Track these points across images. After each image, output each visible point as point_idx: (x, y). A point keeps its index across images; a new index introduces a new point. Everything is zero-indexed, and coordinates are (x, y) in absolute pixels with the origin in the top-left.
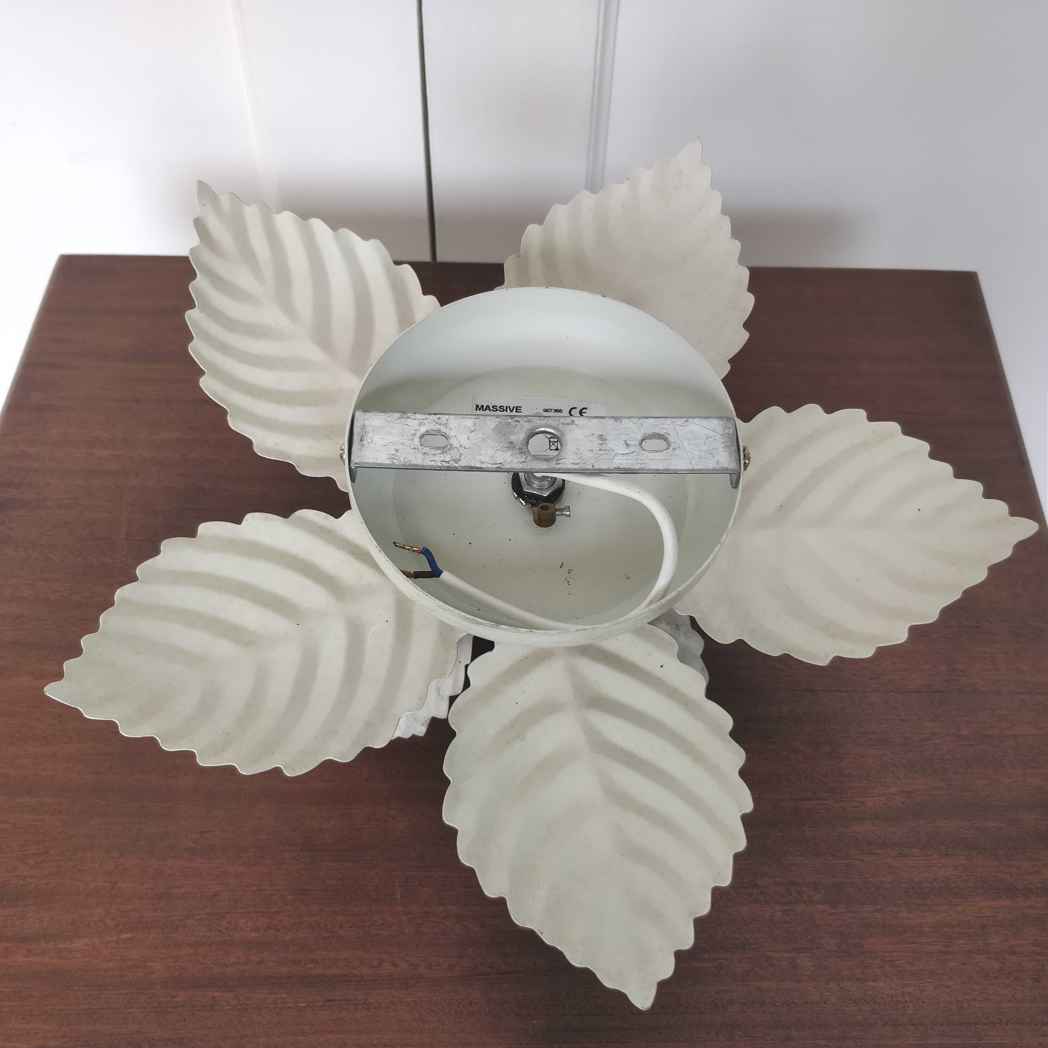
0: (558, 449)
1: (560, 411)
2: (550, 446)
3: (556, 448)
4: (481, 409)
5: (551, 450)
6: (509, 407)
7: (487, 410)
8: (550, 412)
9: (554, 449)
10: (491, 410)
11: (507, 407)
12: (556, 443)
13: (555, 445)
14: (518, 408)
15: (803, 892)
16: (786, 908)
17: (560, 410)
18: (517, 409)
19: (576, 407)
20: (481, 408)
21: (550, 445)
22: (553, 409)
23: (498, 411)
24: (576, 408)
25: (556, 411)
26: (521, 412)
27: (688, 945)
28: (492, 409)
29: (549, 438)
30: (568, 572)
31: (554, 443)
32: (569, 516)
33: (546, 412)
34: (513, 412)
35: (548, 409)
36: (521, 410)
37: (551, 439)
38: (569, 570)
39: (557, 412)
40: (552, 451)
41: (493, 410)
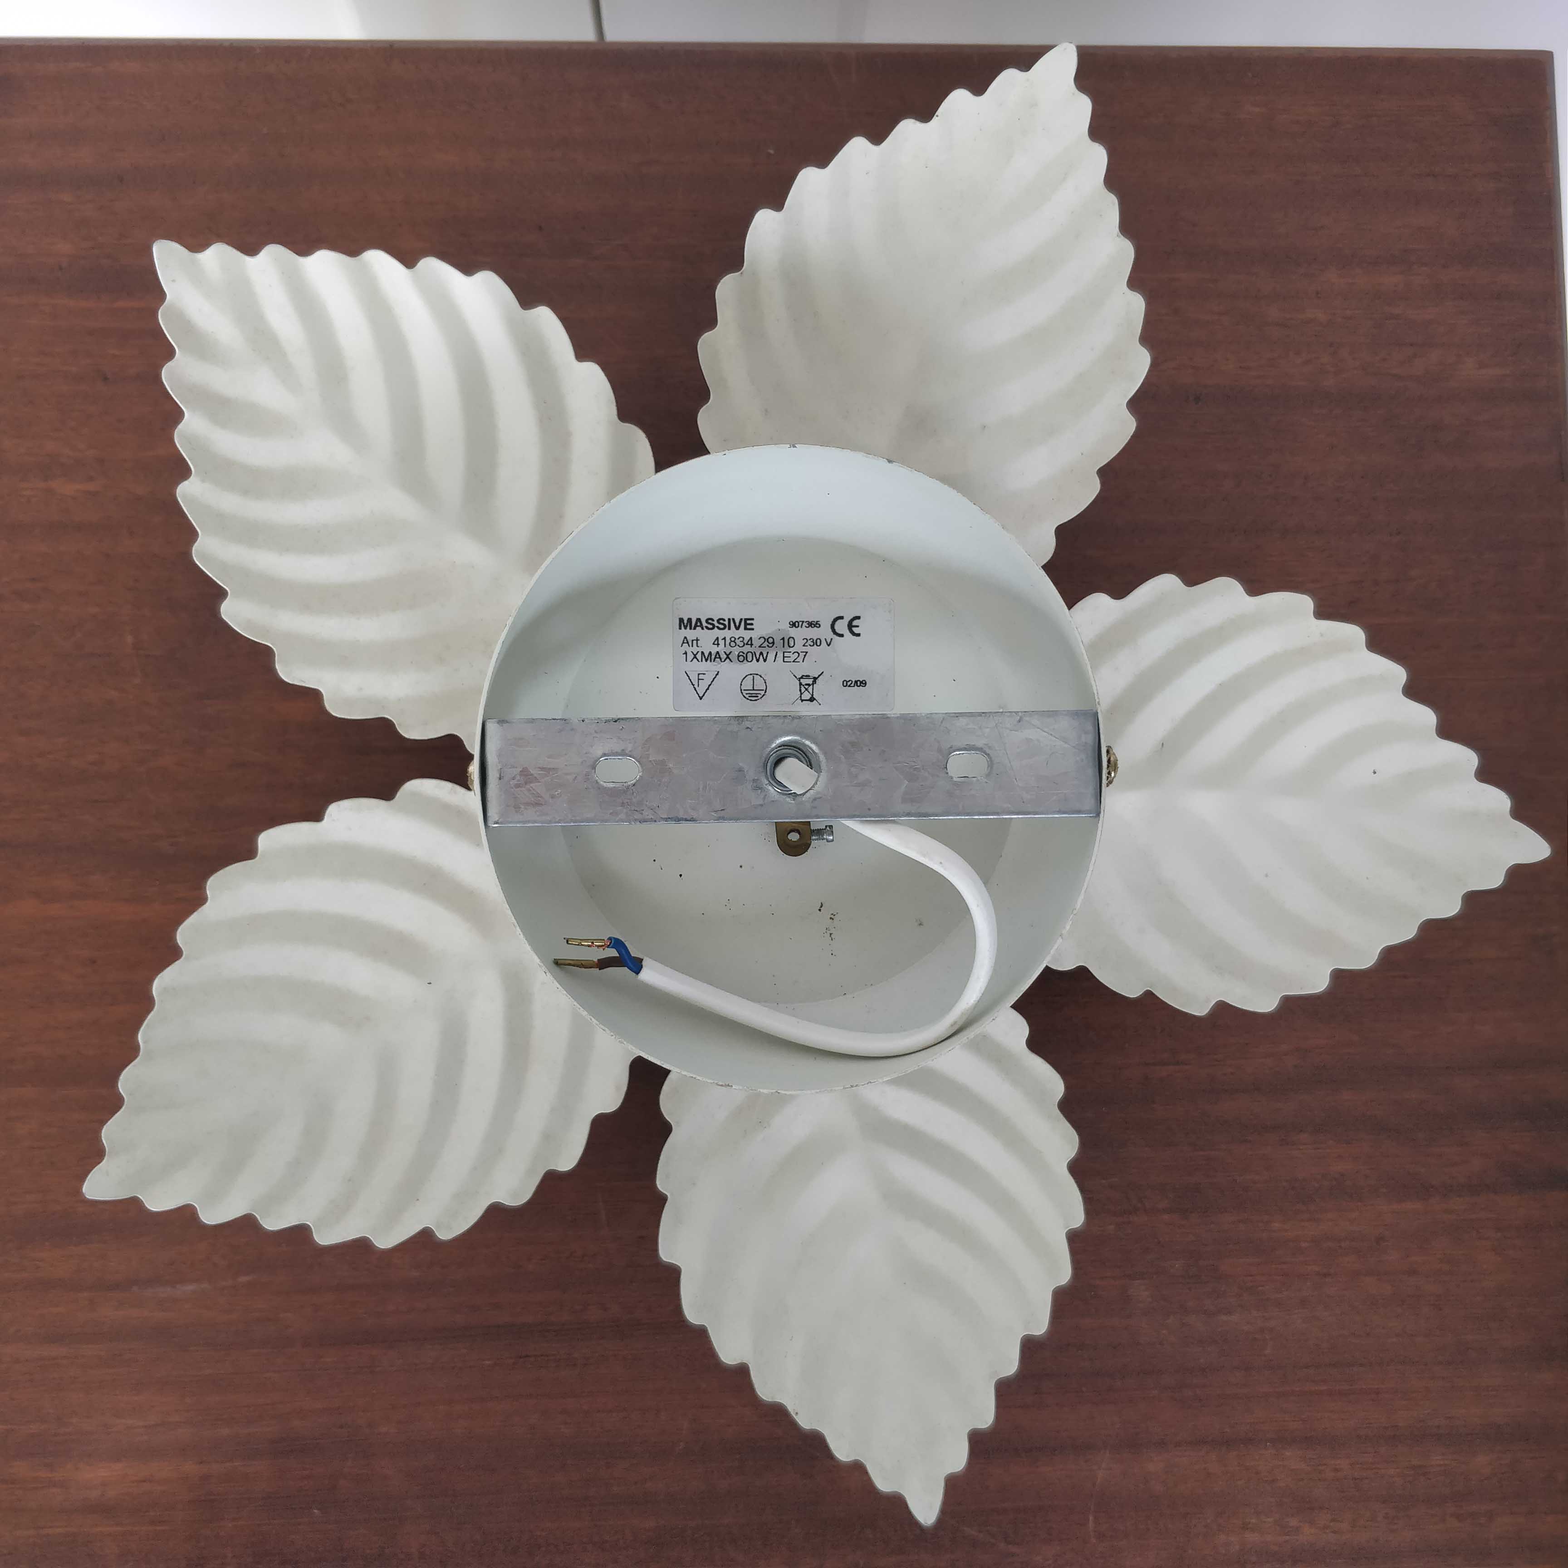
0: (815, 699)
1: (817, 624)
2: (801, 694)
3: (811, 696)
4: (687, 626)
5: (802, 701)
6: (733, 619)
7: (697, 628)
8: (800, 628)
9: (808, 698)
10: (704, 628)
11: (729, 620)
12: (811, 687)
13: (809, 692)
14: (748, 622)
17: (817, 622)
18: (746, 624)
19: (842, 615)
20: (687, 624)
21: (800, 690)
22: (806, 622)
23: (716, 628)
24: (842, 618)
25: (811, 624)
26: (753, 629)
27: (987, 1424)
28: (707, 625)
29: (800, 678)
30: (831, 918)
31: (807, 687)
32: (832, 841)
33: (794, 628)
34: (740, 629)
35: (797, 622)
36: (752, 624)
37: (802, 680)
38: (832, 914)
39: (812, 627)
40: (804, 702)
41: (707, 628)
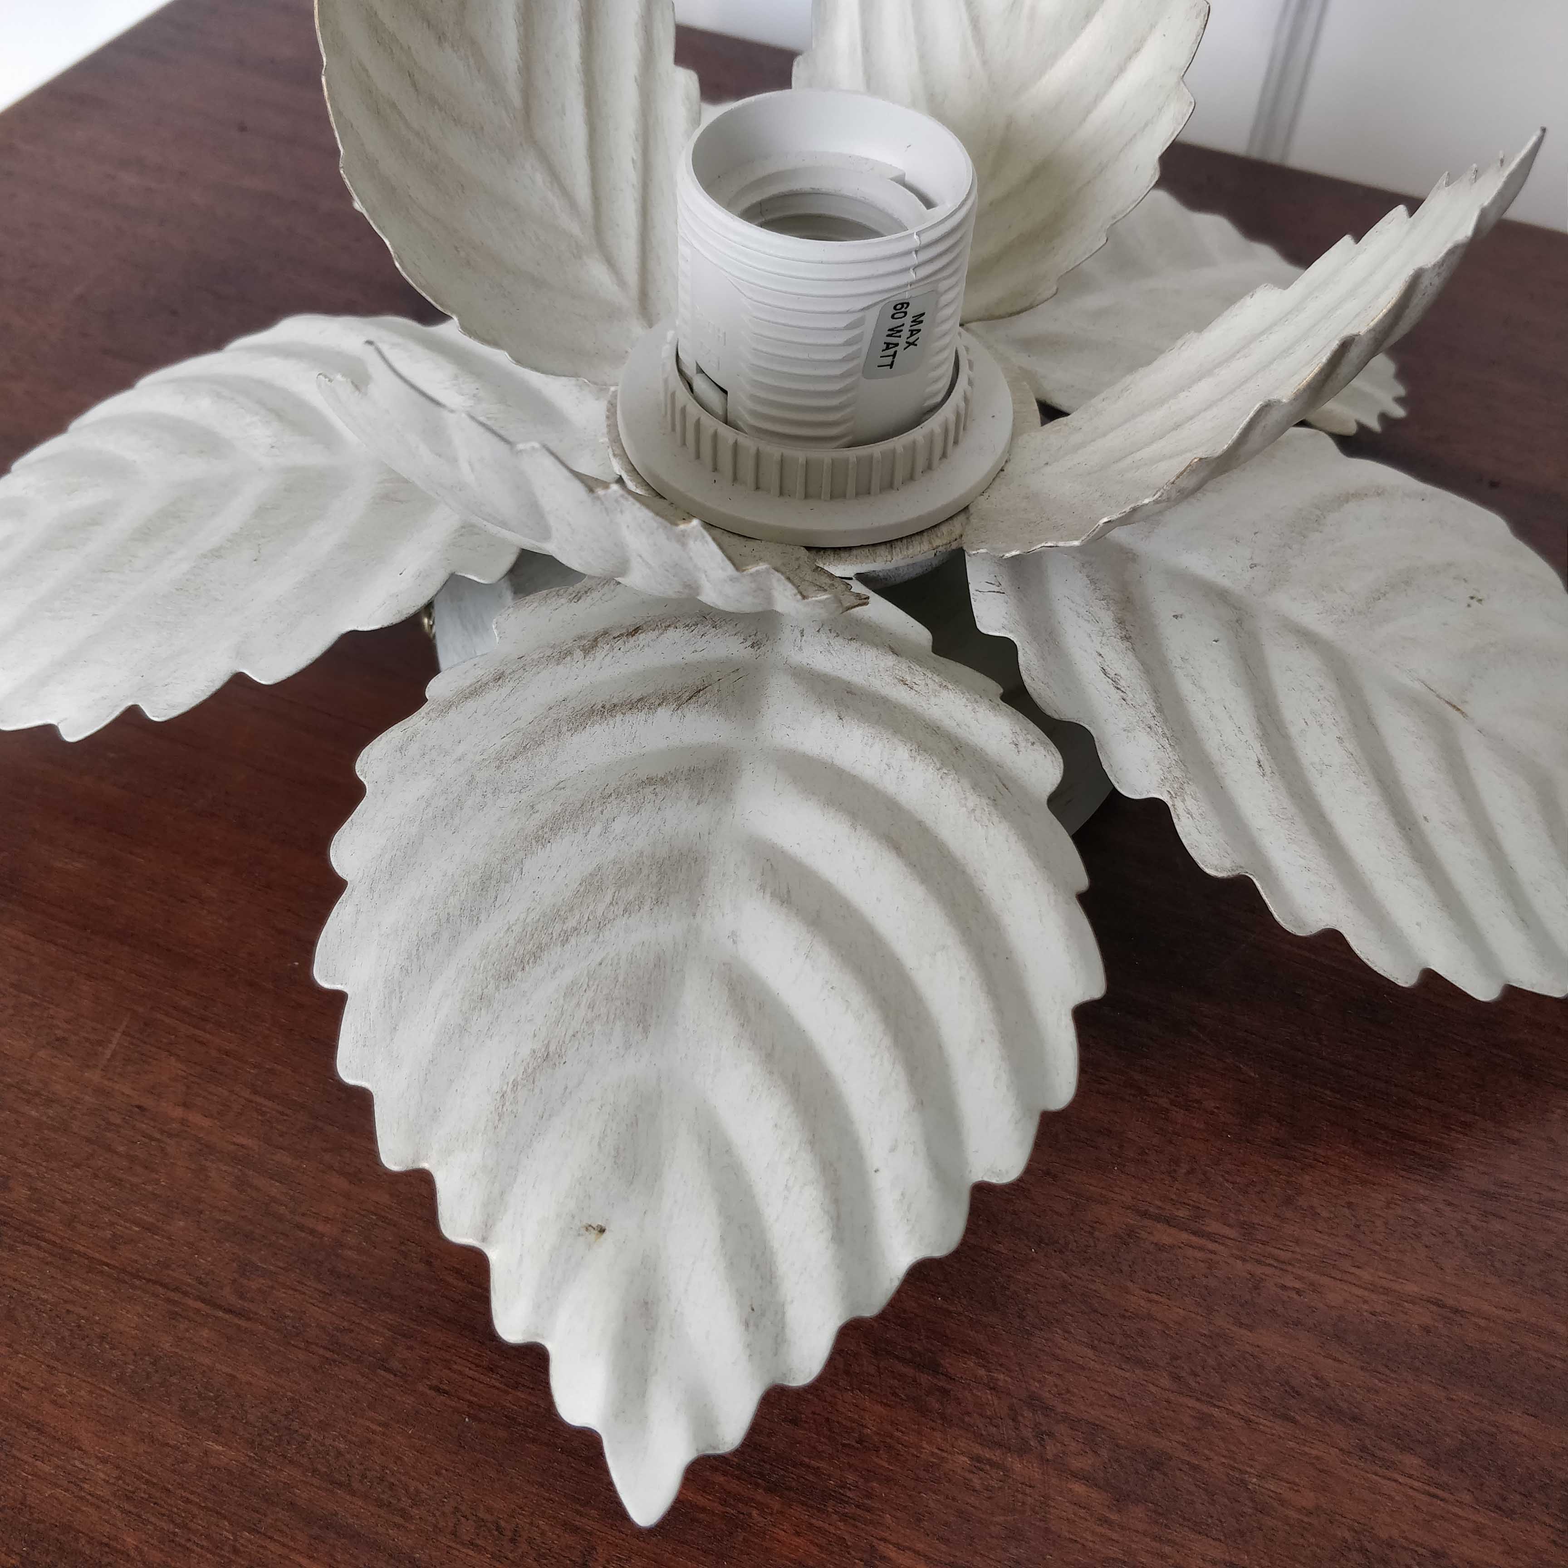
15: (1050, 1434)
16: (987, 1454)
